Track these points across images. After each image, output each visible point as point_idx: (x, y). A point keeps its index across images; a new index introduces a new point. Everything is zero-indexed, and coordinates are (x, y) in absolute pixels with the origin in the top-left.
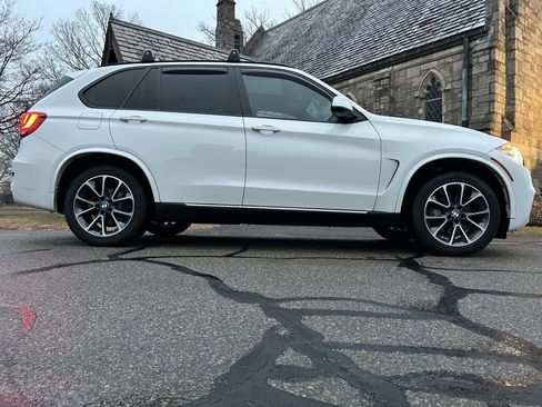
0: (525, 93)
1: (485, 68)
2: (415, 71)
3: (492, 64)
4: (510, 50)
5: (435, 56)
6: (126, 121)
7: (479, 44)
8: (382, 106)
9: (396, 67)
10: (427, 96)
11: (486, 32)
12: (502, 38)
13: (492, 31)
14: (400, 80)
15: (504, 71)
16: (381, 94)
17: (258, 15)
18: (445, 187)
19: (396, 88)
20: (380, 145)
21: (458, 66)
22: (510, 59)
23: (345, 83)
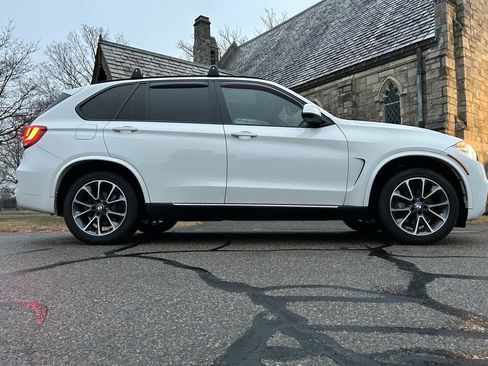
0: (474, 95)
1: (437, 74)
2: (374, 78)
3: (443, 71)
4: (458, 58)
5: (391, 64)
6: (118, 131)
7: (431, 53)
8: (346, 111)
9: (357, 76)
10: (386, 100)
11: (436, 43)
12: (451, 47)
13: (441, 41)
14: (361, 87)
15: (454, 76)
16: (344, 99)
17: (231, 32)
18: (407, 182)
19: (358, 94)
20: (347, 146)
21: (412, 73)
22: (460, 66)
23: (311, 91)
